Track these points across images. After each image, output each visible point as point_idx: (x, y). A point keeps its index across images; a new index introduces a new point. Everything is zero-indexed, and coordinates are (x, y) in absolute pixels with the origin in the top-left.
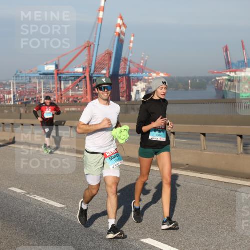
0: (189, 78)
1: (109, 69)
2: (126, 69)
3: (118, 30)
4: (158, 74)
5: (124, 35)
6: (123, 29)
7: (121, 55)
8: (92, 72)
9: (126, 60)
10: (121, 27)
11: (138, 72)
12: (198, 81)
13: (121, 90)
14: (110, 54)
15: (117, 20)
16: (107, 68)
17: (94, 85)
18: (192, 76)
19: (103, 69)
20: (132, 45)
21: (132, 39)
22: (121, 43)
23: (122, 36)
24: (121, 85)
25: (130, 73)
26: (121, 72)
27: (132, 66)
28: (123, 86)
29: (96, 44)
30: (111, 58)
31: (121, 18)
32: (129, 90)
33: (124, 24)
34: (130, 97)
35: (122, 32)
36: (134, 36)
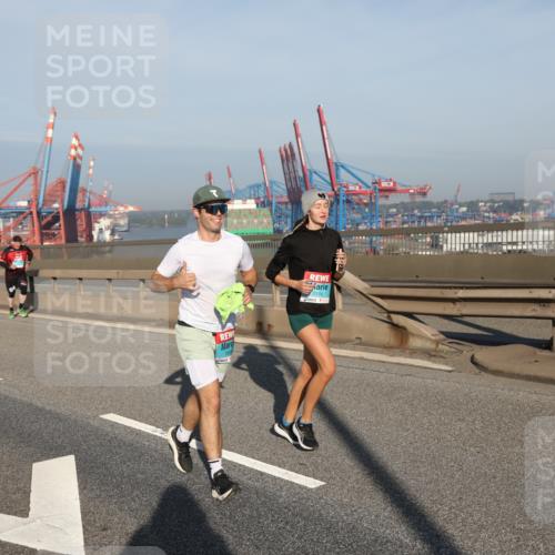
0: (165, 212)
1: (62, 201)
2: (84, 201)
3: (73, 152)
4: (126, 207)
5: (81, 158)
6: (80, 151)
7: (77, 184)
8: (40, 206)
9: (84, 190)
10: (76, 148)
11: (100, 205)
12: (176, 215)
13: (80, 229)
14: (63, 183)
15: (71, 140)
16: (59, 200)
17: (43, 223)
18: (169, 209)
19: (54, 202)
20: (91, 171)
21: (92, 163)
22: (77, 169)
23: (78, 160)
24: (79, 222)
25: (89, 206)
26: (78, 205)
27: (91, 197)
28: (81, 224)
29: (45, 169)
30: (64, 187)
31: (77, 137)
32: (90, 228)
33: (80, 145)
34: (90, 237)
35: (78, 155)
36: (94, 160)
